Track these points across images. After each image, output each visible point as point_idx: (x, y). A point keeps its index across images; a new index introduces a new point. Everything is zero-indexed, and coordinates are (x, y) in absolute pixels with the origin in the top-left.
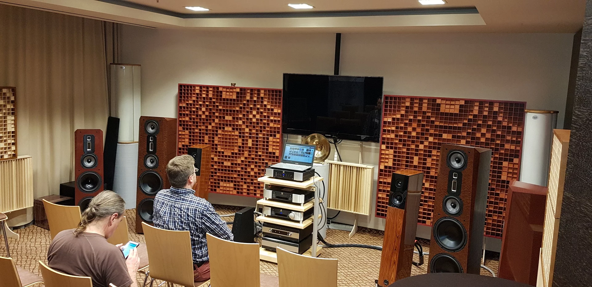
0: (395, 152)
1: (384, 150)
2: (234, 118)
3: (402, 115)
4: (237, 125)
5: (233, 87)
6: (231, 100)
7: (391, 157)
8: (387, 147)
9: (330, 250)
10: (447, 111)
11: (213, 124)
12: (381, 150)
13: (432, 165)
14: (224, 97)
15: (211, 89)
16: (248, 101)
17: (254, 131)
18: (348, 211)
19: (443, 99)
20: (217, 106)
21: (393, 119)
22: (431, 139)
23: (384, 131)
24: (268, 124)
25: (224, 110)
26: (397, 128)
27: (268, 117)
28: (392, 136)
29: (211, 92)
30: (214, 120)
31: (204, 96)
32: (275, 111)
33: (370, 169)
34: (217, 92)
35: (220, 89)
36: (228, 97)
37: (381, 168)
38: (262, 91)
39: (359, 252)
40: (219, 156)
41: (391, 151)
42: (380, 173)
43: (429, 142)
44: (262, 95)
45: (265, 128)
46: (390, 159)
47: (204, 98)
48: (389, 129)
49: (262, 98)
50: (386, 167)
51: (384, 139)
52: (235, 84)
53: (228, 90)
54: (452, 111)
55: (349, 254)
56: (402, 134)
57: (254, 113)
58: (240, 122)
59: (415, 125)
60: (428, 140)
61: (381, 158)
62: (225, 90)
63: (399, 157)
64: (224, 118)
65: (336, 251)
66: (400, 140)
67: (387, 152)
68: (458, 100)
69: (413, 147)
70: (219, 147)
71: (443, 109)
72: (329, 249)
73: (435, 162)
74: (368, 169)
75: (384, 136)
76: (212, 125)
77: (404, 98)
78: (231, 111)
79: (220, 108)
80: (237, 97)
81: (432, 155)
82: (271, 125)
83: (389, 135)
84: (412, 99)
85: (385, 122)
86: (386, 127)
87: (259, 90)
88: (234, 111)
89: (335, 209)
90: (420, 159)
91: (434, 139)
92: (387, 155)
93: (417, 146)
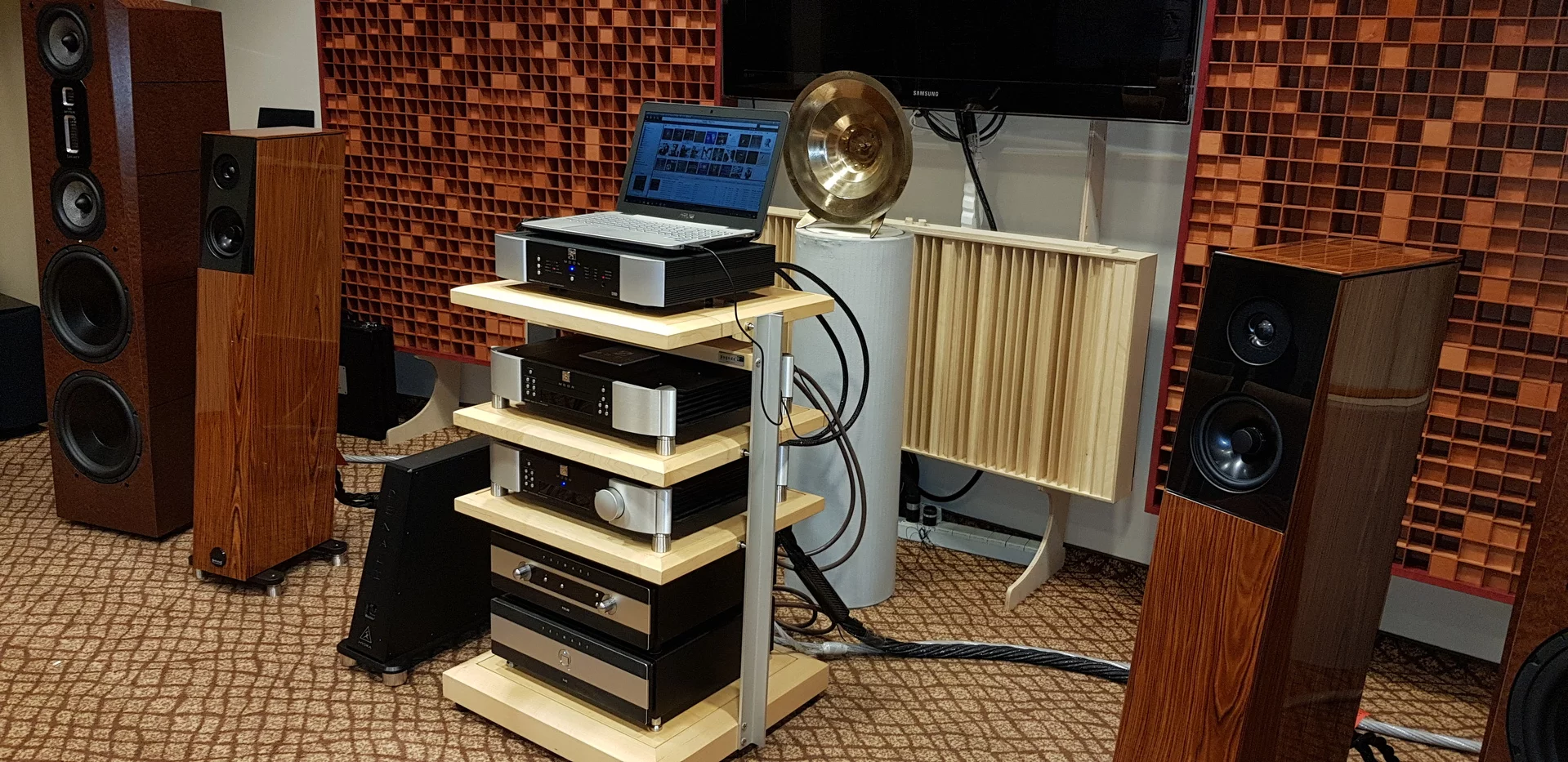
0: (1272, 170)
1: (1211, 159)
2: (523, 30)
4: (539, 63)
7: (1253, 195)
8: (1231, 144)
9: (880, 674)
11: (447, 63)
12: (1196, 159)
13: (1490, 243)
17: (607, 89)
18: (1012, 474)
23: (1219, 50)
24: (666, 54)
26: (1294, 27)
27: (666, 18)
28: (1265, 77)
30: (448, 44)
33: (1133, 267)
37: (1188, 260)
39: (1033, 699)
40: (478, 204)
41: (1253, 167)
42: (1183, 287)
43: (1490, 102)
45: (651, 71)
46: (1241, 211)
48: (1250, 36)
51: (1212, 95)
55: (973, 707)
56: (1322, 60)
57: (606, 1)
58: (551, 49)
60: (1482, 92)
61: (1191, 206)
63: (1293, 194)
64: (486, 30)
65: (913, 681)
66: (1307, 102)
67: (1229, 172)
69: (1385, 135)
70: (473, 163)
72: (881, 666)
73: (1516, 226)
74: (1118, 267)
75: (1219, 81)
76: (444, 67)
81: (1504, 179)
82: (679, 56)
83: (1248, 75)
85: (1226, 3)
86: (1232, 31)
89: (952, 459)
90: (1418, 204)
91: (1521, 81)
92: (1230, 185)
93: (1411, 130)
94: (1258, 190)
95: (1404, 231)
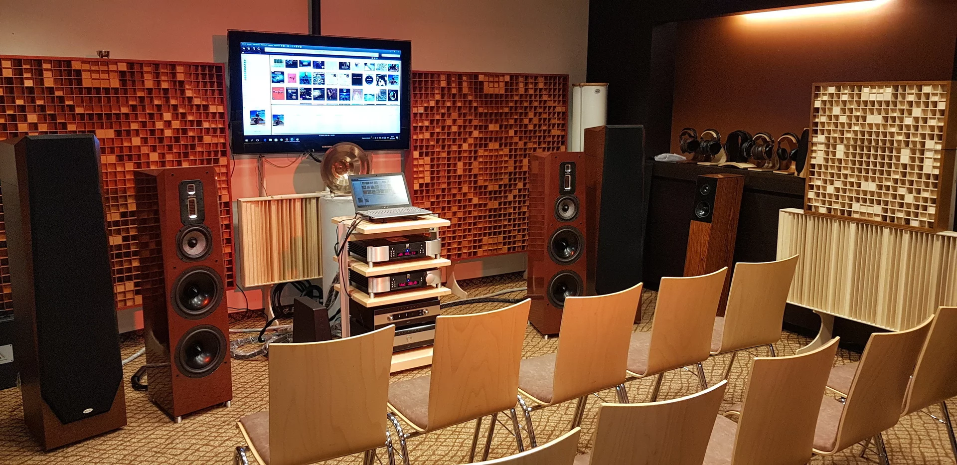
0: (432, 160)
1: (417, 159)
2: (118, 133)
3: (437, 102)
4: (129, 148)
5: (104, 60)
6: (107, 90)
7: (428, 168)
8: (421, 154)
10: (491, 91)
12: (413, 159)
13: (479, 171)
14: (86, 83)
15: (45, 66)
16: (150, 91)
17: (169, 157)
19: (485, 74)
20: (72, 108)
21: (426, 108)
22: (476, 134)
23: (415, 128)
24: (200, 139)
25: (91, 116)
26: (432, 122)
27: (199, 123)
28: (427, 135)
29: (47, 75)
31: (28, 83)
32: (212, 109)
34: (69, 73)
35: (76, 66)
36: (96, 85)
37: (415, 188)
38: (179, 69)
41: (428, 159)
42: (414, 197)
43: (474, 138)
44: (180, 77)
45: (193, 147)
46: (426, 172)
47: (31, 90)
48: (422, 124)
49: (182, 83)
50: (421, 185)
51: (415, 141)
52: (108, 54)
53: (93, 68)
54: (497, 91)
56: (439, 130)
57: (167, 116)
58: (136, 141)
59: (455, 115)
60: (472, 136)
61: (413, 173)
62: (87, 67)
63: (438, 166)
66: (438, 141)
67: (421, 162)
68: (503, 75)
69: (455, 148)
71: (488, 89)
75: (415, 137)
77: (439, 74)
78: (109, 116)
79: (79, 110)
80: (123, 83)
81: (479, 156)
82: (207, 139)
83: (423, 135)
84: (449, 75)
85: (415, 114)
86: (417, 123)
87: (173, 65)
88: (118, 116)
90: (464, 164)
91: (480, 132)
92: (422, 165)
93: (460, 146)
94: (429, 166)
95: (462, 171)
